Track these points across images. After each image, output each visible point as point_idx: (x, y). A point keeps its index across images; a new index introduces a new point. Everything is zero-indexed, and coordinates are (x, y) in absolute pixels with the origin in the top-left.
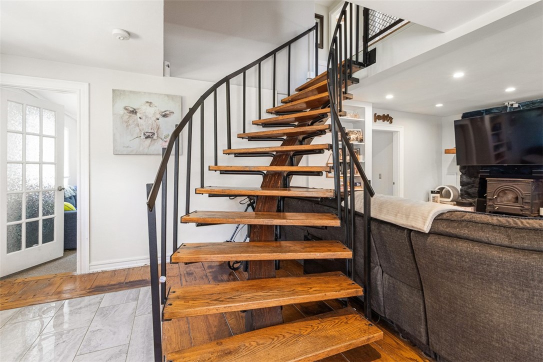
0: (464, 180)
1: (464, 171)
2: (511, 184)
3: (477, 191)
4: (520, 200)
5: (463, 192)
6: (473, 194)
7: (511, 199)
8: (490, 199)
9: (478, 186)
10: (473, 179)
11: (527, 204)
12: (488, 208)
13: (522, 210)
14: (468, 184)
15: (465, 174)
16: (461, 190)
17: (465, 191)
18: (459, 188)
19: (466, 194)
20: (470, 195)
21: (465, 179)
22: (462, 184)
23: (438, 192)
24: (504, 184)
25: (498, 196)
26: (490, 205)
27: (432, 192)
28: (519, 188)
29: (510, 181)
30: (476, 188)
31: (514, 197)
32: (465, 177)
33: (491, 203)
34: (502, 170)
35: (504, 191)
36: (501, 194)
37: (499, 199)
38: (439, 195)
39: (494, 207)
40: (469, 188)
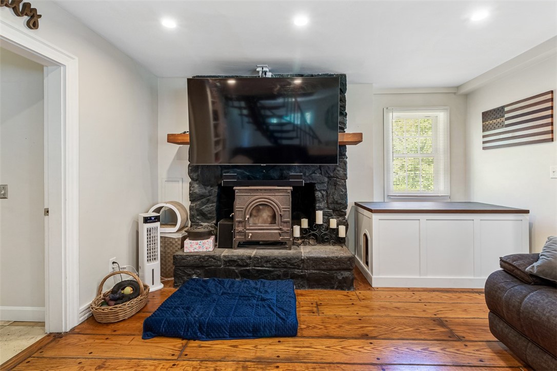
0: (197, 191)
1: (195, 176)
2: (266, 195)
3: (214, 209)
4: (278, 217)
5: (195, 212)
6: (210, 213)
7: (267, 219)
8: (240, 222)
9: (215, 200)
10: (209, 188)
11: (285, 225)
12: (238, 238)
13: (280, 235)
14: (202, 196)
15: (196, 180)
16: (191, 208)
17: (197, 210)
18: (187, 204)
19: (198, 215)
20: (205, 216)
21: (197, 189)
22: (193, 197)
23: (157, 219)
24: (259, 195)
25: (251, 215)
26: (239, 232)
27: (147, 220)
28: (277, 201)
29: (265, 190)
30: (213, 202)
31: (270, 214)
32: (196, 186)
33: (240, 229)
34: (248, 174)
35: (258, 209)
36: (254, 213)
37: (251, 220)
38: (158, 224)
39: (245, 235)
40: (203, 204)
